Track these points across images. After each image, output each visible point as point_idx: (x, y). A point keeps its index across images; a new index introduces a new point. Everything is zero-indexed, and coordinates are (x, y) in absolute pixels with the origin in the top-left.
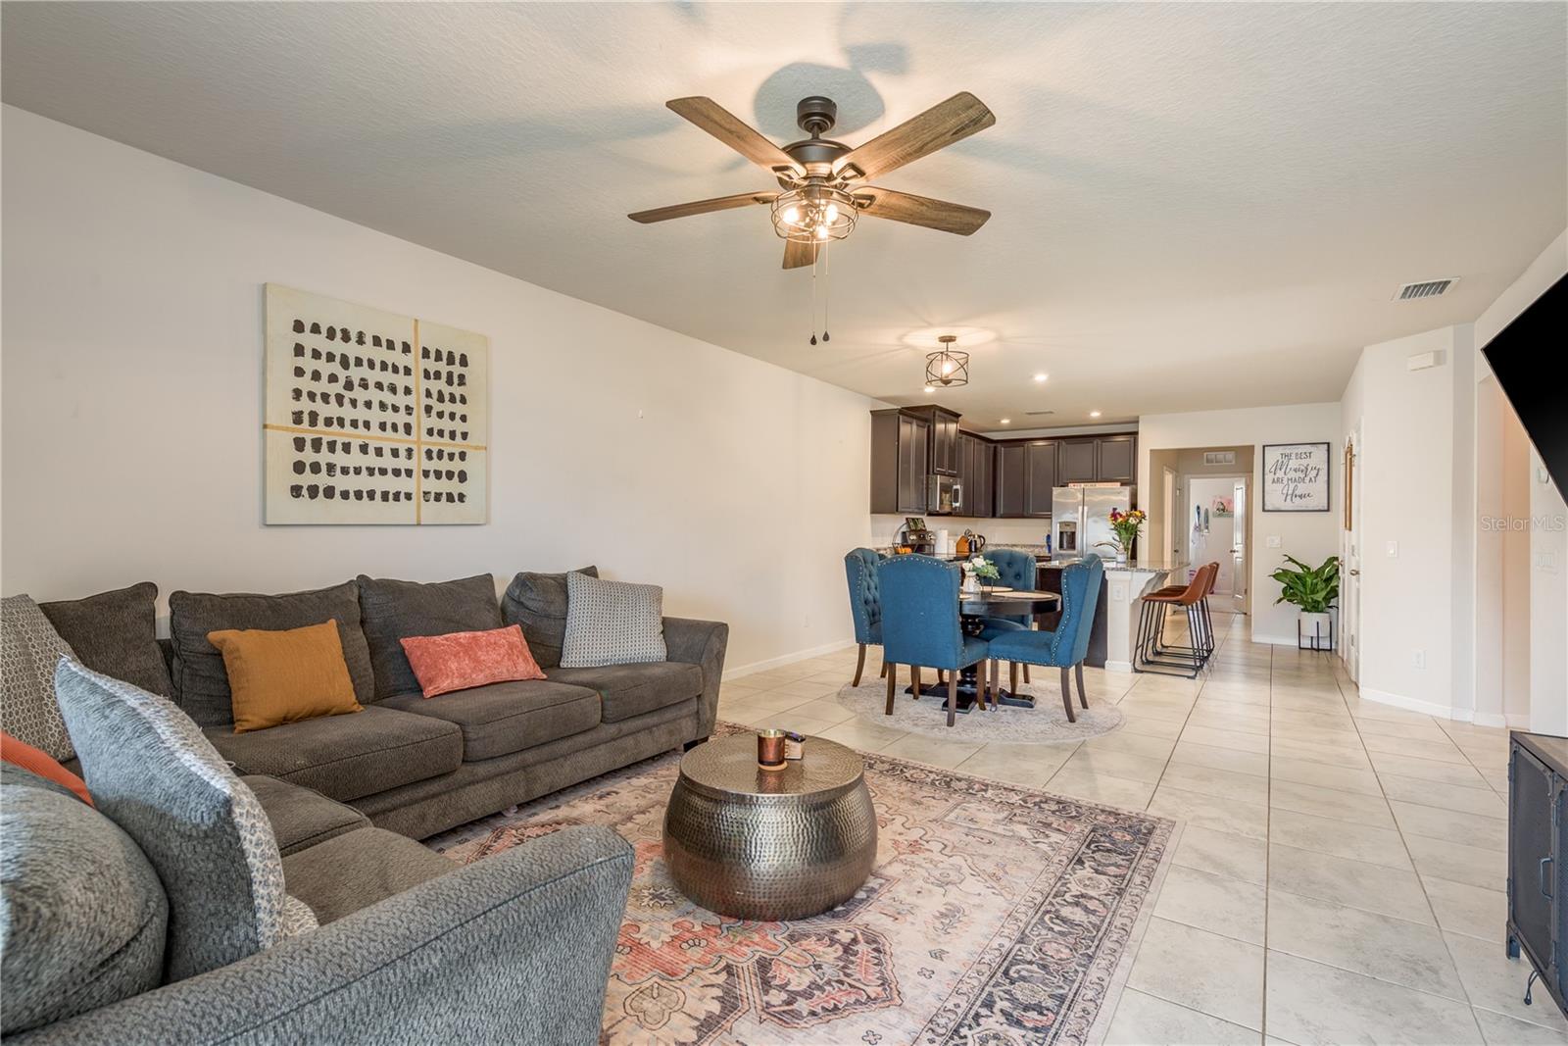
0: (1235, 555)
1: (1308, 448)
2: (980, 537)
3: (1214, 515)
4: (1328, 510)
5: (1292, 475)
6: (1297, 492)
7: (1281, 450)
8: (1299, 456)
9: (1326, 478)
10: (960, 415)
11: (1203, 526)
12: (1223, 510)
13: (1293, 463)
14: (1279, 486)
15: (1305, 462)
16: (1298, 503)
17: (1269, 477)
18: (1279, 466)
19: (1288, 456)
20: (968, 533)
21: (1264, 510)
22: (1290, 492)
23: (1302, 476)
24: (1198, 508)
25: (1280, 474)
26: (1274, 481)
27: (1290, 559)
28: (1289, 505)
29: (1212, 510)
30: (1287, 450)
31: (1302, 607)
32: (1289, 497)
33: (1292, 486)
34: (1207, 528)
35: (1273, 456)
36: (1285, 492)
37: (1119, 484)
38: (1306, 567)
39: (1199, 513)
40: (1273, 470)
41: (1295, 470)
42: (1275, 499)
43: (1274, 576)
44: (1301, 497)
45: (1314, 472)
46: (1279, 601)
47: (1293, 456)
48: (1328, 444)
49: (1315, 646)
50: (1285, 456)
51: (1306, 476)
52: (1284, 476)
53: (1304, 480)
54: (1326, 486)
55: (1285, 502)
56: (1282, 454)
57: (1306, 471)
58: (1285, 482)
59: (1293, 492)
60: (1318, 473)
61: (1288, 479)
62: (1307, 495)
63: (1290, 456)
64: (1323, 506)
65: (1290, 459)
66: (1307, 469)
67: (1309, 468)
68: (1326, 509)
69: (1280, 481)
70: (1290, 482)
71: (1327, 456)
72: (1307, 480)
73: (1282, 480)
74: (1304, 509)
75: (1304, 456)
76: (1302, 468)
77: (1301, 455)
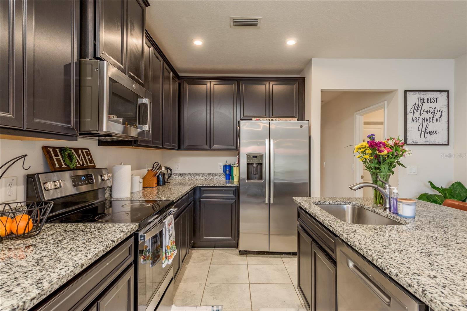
1: (435, 95)
2: (167, 168)
4: (448, 144)
5: (425, 115)
6: (429, 130)
7: (417, 95)
8: (429, 100)
9: (447, 120)
13: (426, 106)
14: (416, 125)
15: (433, 105)
16: (429, 139)
17: (410, 117)
18: (417, 108)
19: (422, 100)
20: (156, 167)
21: (406, 144)
22: (424, 130)
23: (431, 116)
25: (417, 114)
26: (413, 121)
28: (422, 140)
30: (422, 95)
32: (423, 133)
33: (425, 124)
35: (412, 99)
36: (420, 129)
40: (412, 111)
41: (427, 112)
42: (413, 135)
44: (430, 133)
45: (440, 113)
47: (426, 101)
48: (448, 92)
50: (420, 100)
51: (434, 117)
52: (419, 116)
53: (433, 120)
54: (447, 125)
55: (420, 137)
56: (418, 98)
57: (433, 113)
58: (420, 121)
59: (426, 130)
60: (441, 115)
61: (422, 119)
62: (434, 132)
63: (424, 100)
64: (445, 141)
65: (423, 102)
66: (434, 110)
67: (436, 110)
68: (447, 143)
69: (417, 120)
70: (423, 121)
71: (447, 102)
72: (435, 119)
73: (418, 119)
74: (432, 143)
75: (432, 100)
76: (432, 110)
77: (431, 100)
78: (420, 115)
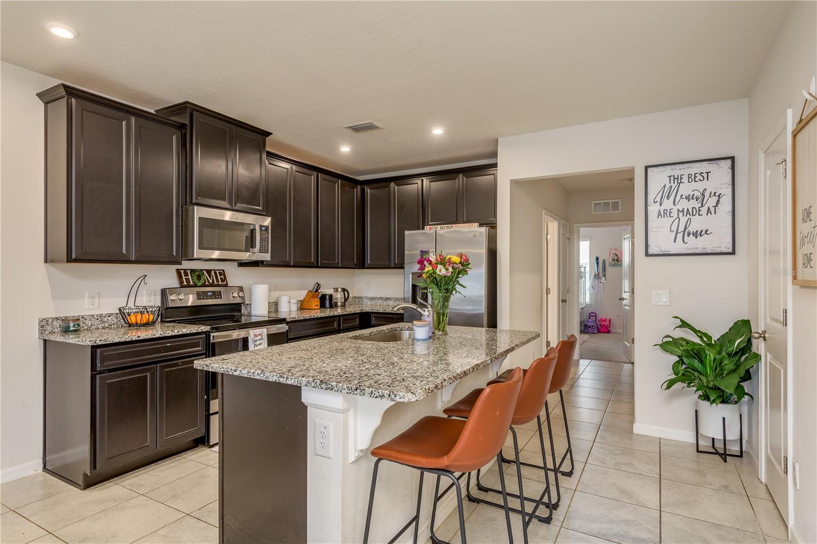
0: (624, 302)
1: (704, 167)
2: (344, 290)
3: (611, 265)
4: (733, 253)
5: (684, 204)
6: (692, 229)
7: (669, 171)
8: (692, 178)
9: (730, 209)
10: (272, 134)
11: (601, 275)
12: (617, 260)
13: (686, 188)
14: (667, 221)
15: (700, 186)
16: (694, 244)
17: (653, 209)
18: (667, 193)
19: (678, 180)
21: (647, 254)
22: (681, 229)
23: (697, 205)
24: (597, 259)
25: (668, 204)
26: (659, 214)
27: (684, 324)
28: (679, 247)
29: (609, 260)
30: (677, 171)
31: (700, 393)
32: (680, 236)
33: (684, 220)
34: (604, 276)
35: (659, 179)
36: (674, 228)
37: (476, 224)
38: (706, 335)
39: (597, 263)
40: (658, 199)
41: (688, 198)
42: (662, 239)
43: (661, 345)
44: (695, 235)
45: (714, 200)
46: (671, 383)
47: (685, 179)
48: (732, 159)
49: (719, 446)
50: (674, 179)
51: (702, 206)
52: (673, 207)
53: (699, 211)
54: (730, 218)
55: (675, 242)
56: (670, 177)
57: (702, 199)
58: (675, 214)
59: (685, 229)
60: (718, 201)
61: (678, 210)
62: (704, 232)
63: (681, 178)
64: (727, 246)
65: (681, 182)
66: (703, 195)
67: (707, 194)
68: (730, 250)
69: (668, 213)
70: (681, 214)
71: (731, 177)
72: (704, 210)
73: (670, 212)
74: (700, 251)
75: (699, 177)
76: (697, 194)
77: (695, 177)
78: (674, 205)
